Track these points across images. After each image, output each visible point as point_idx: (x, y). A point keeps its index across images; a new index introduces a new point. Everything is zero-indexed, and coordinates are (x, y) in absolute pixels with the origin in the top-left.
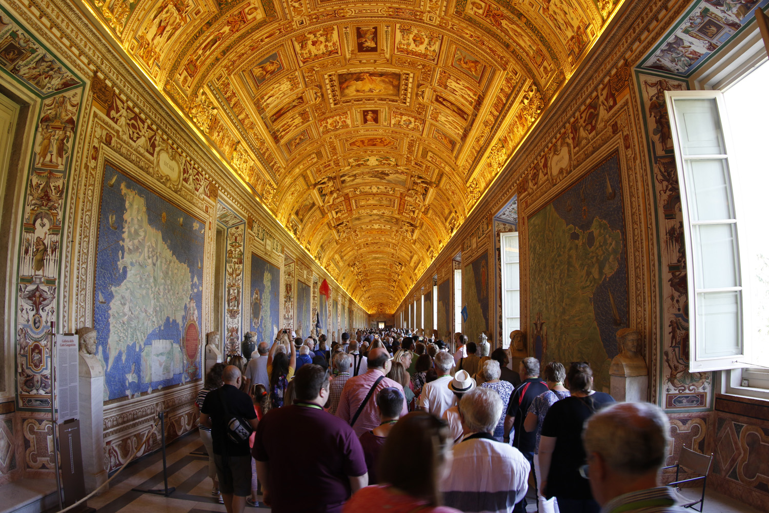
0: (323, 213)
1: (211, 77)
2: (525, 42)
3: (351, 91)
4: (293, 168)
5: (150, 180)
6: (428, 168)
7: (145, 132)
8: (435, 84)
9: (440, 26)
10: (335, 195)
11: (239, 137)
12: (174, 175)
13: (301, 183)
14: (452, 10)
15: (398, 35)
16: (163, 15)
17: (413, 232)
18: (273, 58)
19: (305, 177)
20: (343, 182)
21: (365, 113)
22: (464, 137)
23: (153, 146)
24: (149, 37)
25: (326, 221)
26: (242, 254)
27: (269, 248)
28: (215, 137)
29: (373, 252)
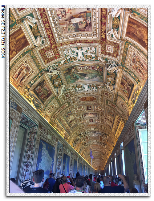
0: (81, 141)
1: (58, 117)
2: (120, 111)
3: (87, 116)
4: (74, 132)
5: (47, 141)
6: (106, 131)
7: (46, 131)
8: (104, 115)
9: (103, 106)
10: (84, 137)
11: (62, 127)
12: (50, 139)
13: (75, 134)
14: (105, 104)
15: (95, 107)
16: (50, 109)
17: (105, 146)
18: (70, 112)
19: (76, 133)
20: (86, 134)
21: (90, 120)
22: (112, 126)
23: (47, 134)
24: (47, 113)
25: (81, 143)
26: (62, 153)
27: (67, 151)
28: (58, 129)
29: (95, 151)
